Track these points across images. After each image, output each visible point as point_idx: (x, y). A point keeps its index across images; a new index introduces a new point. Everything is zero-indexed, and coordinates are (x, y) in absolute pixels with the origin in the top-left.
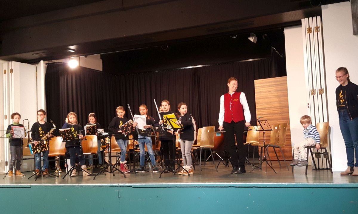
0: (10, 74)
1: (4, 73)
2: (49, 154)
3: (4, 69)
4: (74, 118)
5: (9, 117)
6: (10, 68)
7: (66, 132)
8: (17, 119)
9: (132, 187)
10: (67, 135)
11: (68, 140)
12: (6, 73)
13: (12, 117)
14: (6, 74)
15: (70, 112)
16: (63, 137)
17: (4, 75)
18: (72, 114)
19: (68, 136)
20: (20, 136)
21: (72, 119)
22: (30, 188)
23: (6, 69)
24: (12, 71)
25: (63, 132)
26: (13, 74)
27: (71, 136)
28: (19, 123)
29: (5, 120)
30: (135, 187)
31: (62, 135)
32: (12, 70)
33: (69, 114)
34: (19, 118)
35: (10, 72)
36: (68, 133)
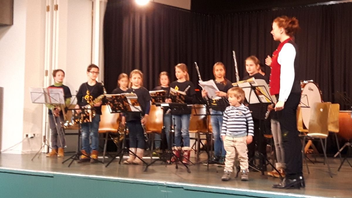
0: (55, 12)
1: (47, 11)
2: (100, 130)
3: (47, 5)
4: (139, 78)
5: (50, 73)
6: (55, 4)
7: (114, 99)
8: (61, 77)
9: (183, 188)
10: (116, 103)
11: (117, 110)
13: (54, 75)
14: (50, 12)
15: (134, 70)
16: (110, 105)
17: (47, 13)
18: (136, 72)
19: (118, 106)
20: (58, 100)
21: (136, 80)
22: (52, 177)
23: (50, 5)
24: (56, 7)
25: (111, 98)
26: (58, 11)
27: (121, 105)
28: (61, 82)
29: (45, 77)
30: (187, 190)
31: (109, 102)
33: (133, 72)
34: (62, 76)
35: (55, 10)
36: (118, 101)
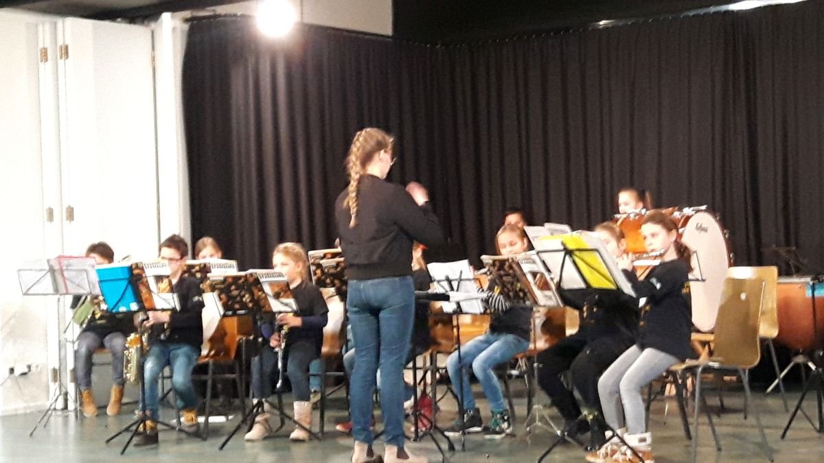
0: (61, 62)
1: (42, 60)
3: (41, 46)
5: (60, 213)
6: (60, 43)
12: (46, 60)
16: (220, 299)
17: (42, 64)
19: (239, 299)
23: (48, 45)
24: (65, 51)
26: (68, 61)
29: (47, 224)
32: (67, 48)
35: (61, 58)
36: (239, 287)
